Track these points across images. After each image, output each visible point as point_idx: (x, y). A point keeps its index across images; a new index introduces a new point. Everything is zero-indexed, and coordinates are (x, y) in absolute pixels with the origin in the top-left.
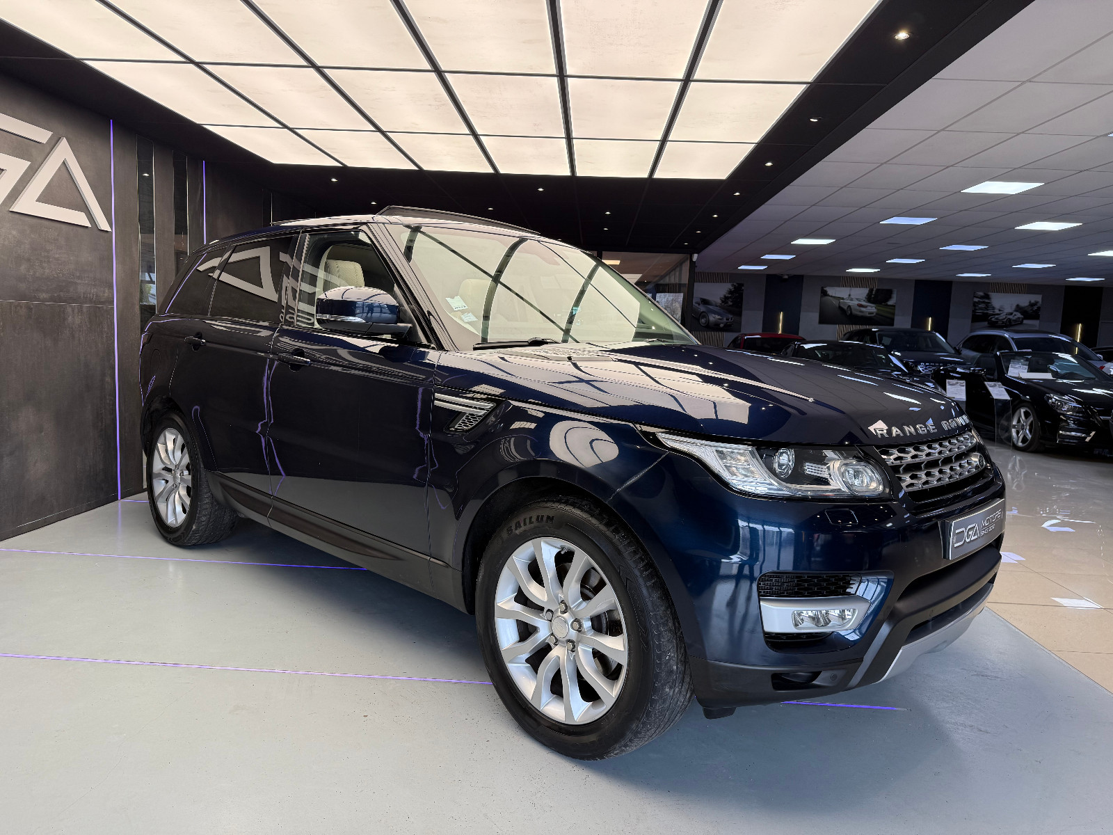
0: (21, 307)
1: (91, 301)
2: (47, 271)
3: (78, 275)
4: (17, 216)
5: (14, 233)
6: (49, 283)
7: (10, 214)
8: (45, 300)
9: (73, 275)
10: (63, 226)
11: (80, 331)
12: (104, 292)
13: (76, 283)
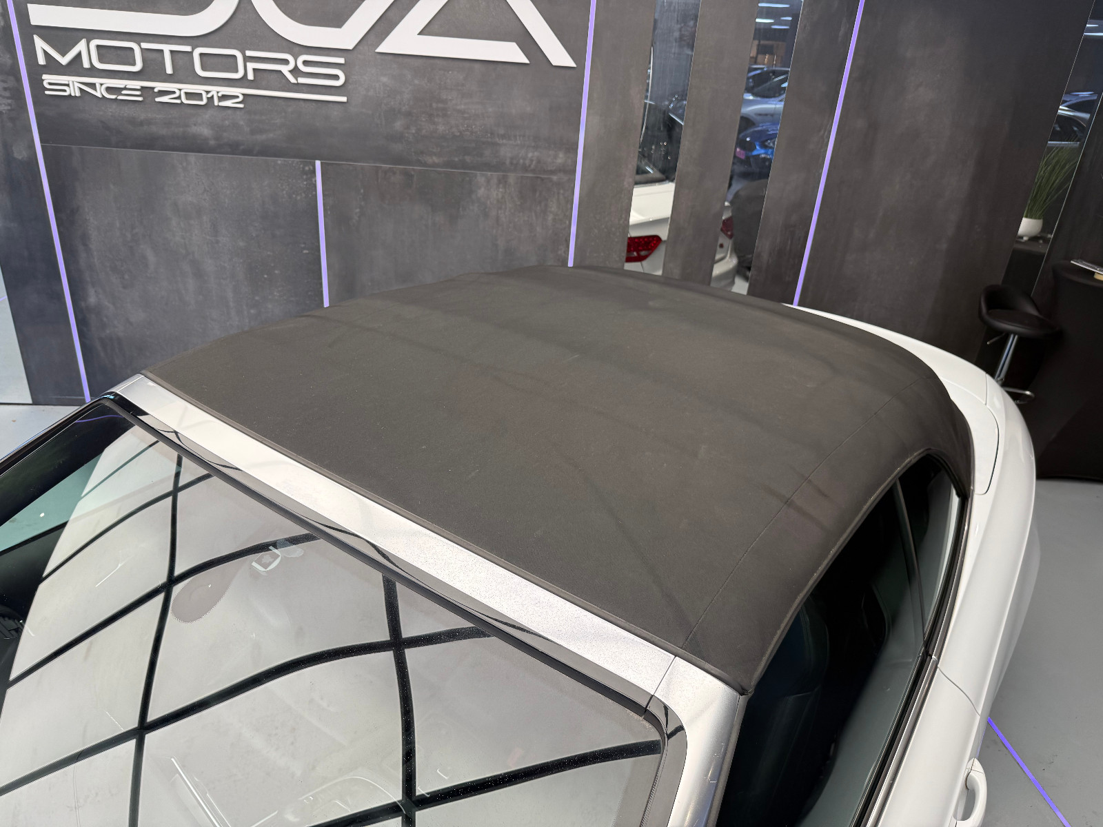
0: (394, 173)
1: (525, 169)
2: (441, 128)
3: (502, 131)
4: (390, 57)
5: (384, 79)
6: (445, 144)
7: (378, 57)
8: (434, 165)
9: (492, 134)
10: (477, 66)
11: (500, 208)
12: (556, 157)
13: (498, 144)
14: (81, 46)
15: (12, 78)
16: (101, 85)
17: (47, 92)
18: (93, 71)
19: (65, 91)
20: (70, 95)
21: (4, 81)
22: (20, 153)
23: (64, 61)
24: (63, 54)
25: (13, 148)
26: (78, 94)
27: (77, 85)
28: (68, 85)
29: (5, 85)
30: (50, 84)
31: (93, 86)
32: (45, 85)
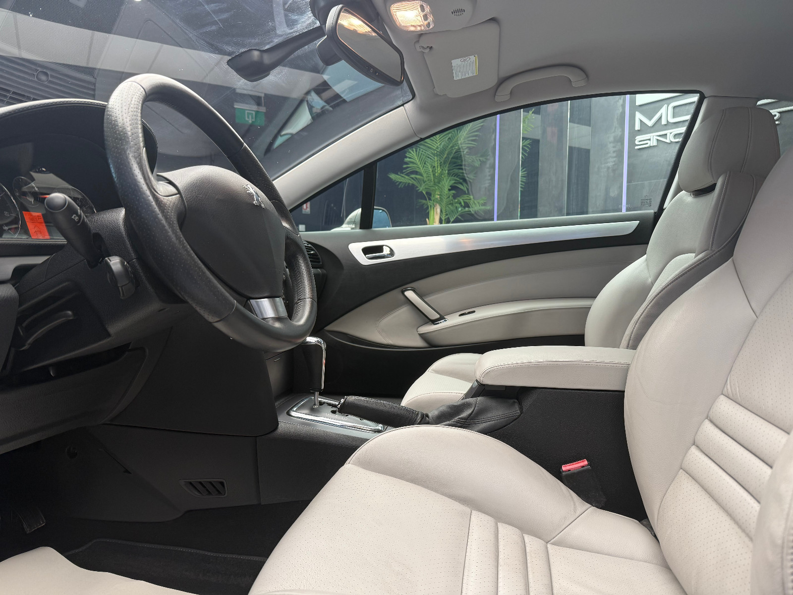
14: (663, 110)
15: (619, 144)
16: (671, 133)
17: (636, 147)
18: (669, 125)
19: (647, 144)
20: (650, 147)
21: (614, 147)
22: (613, 193)
23: (650, 123)
24: (650, 119)
25: (611, 190)
26: (655, 143)
27: (656, 137)
28: (650, 140)
29: (614, 149)
30: (640, 141)
31: (665, 136)
32: (637, 143)
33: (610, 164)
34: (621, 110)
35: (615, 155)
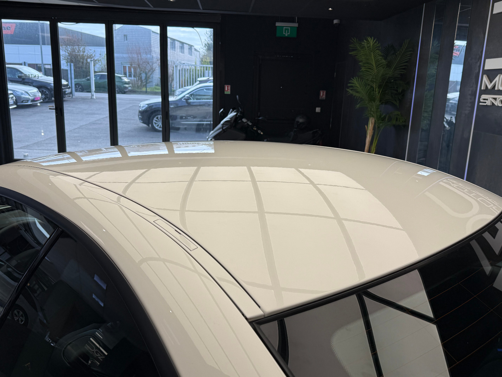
14: (497, 79)
16: (499, 98)
17: (481, 104)
18: (498, 92)
19: (485, 103)
20: (487, 105)
21: (471, 99)
23: (490, 87)
24: (490, 84)
25: (465, 133)
26: (490, 104)
27: (491, 99)
28: (487, 100)
31: (495, 99)
32: (481, 100)
33: (467, 112)
34: (478, 71)
35: (470, 105)
